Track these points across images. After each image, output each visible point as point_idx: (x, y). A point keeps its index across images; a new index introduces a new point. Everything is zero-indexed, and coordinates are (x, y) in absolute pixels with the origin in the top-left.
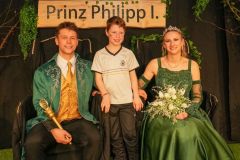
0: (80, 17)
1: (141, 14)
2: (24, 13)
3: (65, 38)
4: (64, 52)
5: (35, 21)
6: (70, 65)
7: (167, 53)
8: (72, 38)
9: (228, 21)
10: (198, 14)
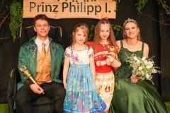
2: (13, 7)
4: (40, 36)
5: (21, 13)
9: (161, 14)
10: (139, 9)
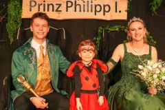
0: (57, 11)
1: (107, 9)
3: (38, 25)
4: (37, 38)
5: (20, 13)
6: (42, 48)
7: (131, 40)
8: (43, 26)
